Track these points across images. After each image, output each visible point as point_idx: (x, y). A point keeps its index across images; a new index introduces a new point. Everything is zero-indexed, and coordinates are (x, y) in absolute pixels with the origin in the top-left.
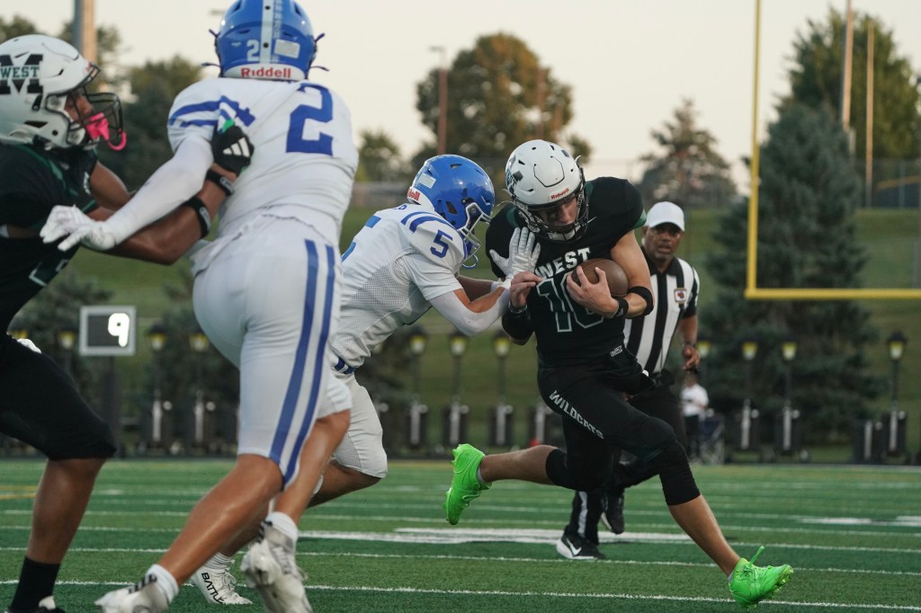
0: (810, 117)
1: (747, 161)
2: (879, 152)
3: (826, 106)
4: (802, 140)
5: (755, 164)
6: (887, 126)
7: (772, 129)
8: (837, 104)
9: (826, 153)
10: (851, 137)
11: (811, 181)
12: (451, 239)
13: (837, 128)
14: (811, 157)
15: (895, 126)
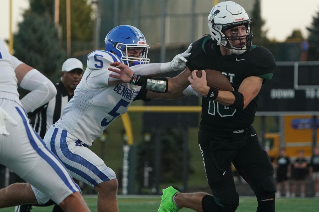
0: (39, 20)
1: (7, 42)
2: (74, 38)
3: (47, 14)
4: (35, 31)
5: (11, 43)
6: (77, 24)
7: (20, 25)
8: (52, 13)
9: (47, 38)
10: (60, 30)
11: (40, 52)
12: (103, 56)
13: (52, 25)
14: (40, 40)
15: (81, 25)
